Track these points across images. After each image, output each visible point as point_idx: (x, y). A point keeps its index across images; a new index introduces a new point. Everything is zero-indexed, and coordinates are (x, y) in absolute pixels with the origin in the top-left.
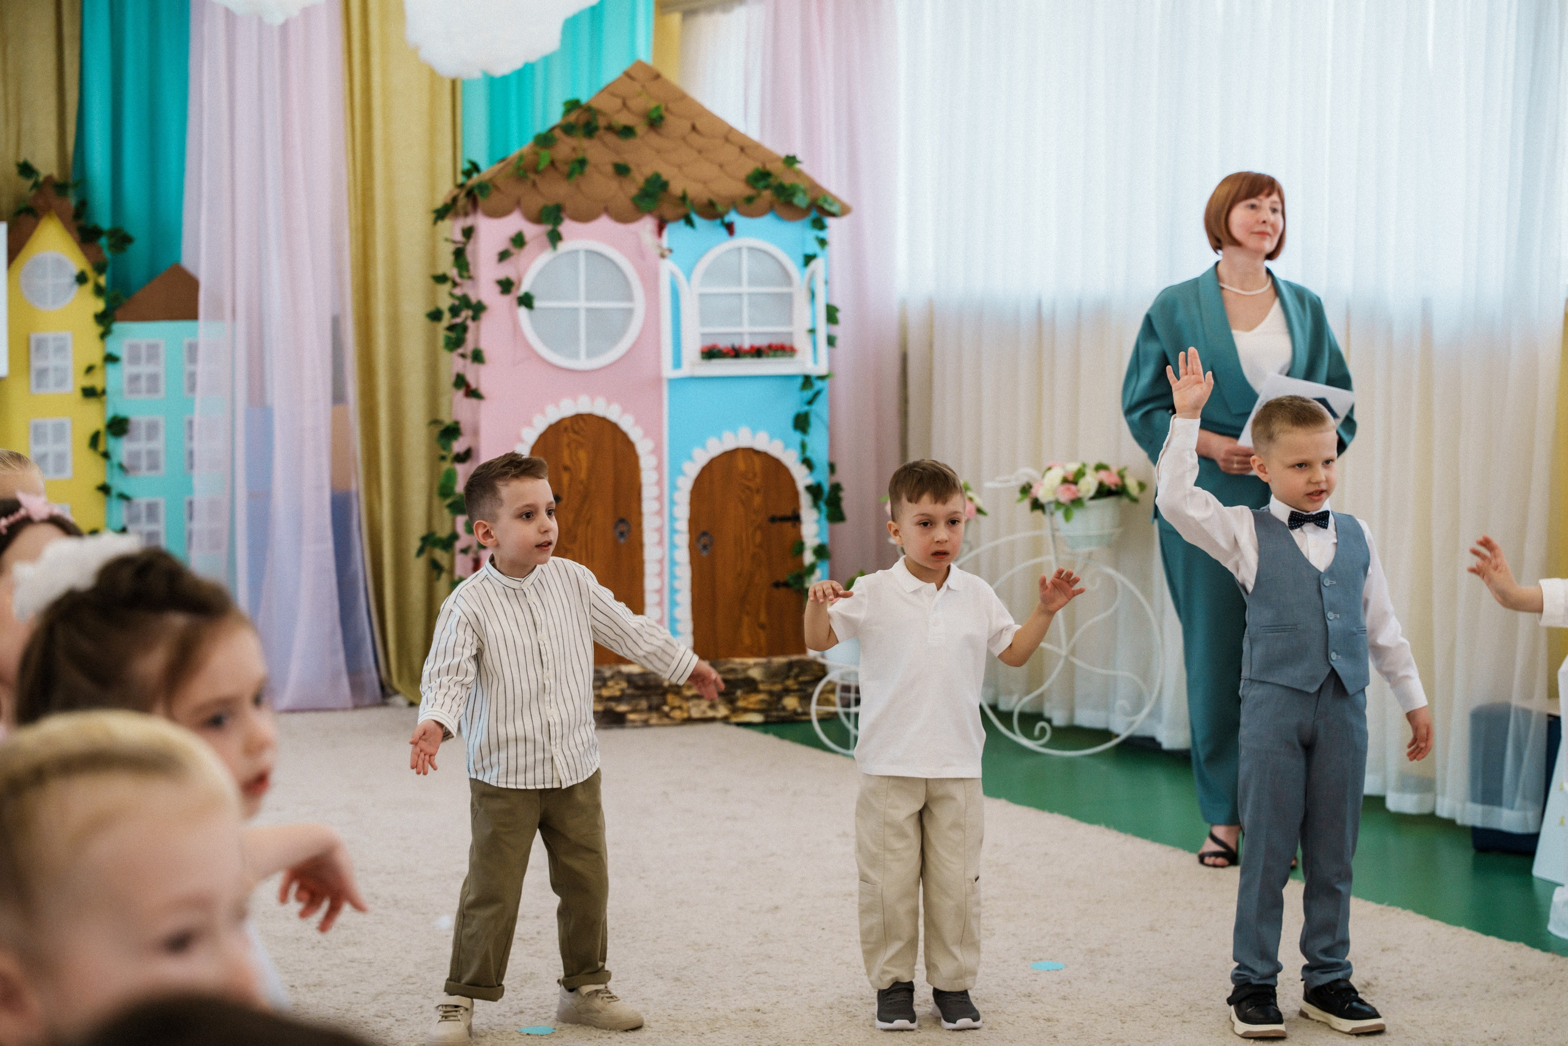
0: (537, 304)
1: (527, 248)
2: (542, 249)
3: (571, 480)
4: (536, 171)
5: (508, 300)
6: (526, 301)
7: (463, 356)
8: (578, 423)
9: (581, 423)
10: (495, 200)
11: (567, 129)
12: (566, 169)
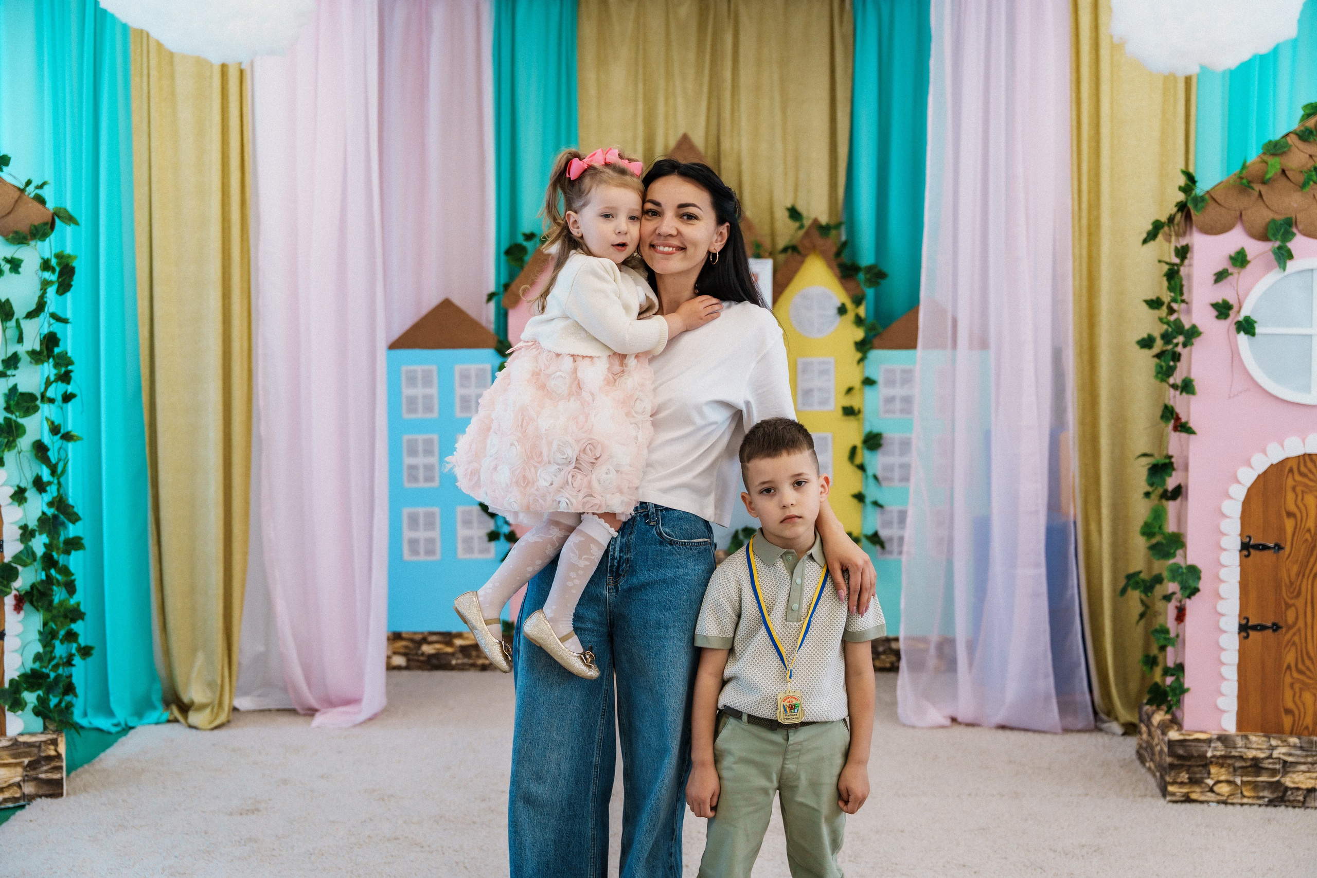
0: (1259, 330)
1: (1249, 267)
2: (1269, 269)
3: (1295, 528)
4: (1264, 182)
5: (1226, 326)
6: (1247, 327)
7: (1174, 387)
8: (1305, 465)
9: (1310, 465)
10: (1211, 213)
11: (1305, 135)
12: (1300, 179)
